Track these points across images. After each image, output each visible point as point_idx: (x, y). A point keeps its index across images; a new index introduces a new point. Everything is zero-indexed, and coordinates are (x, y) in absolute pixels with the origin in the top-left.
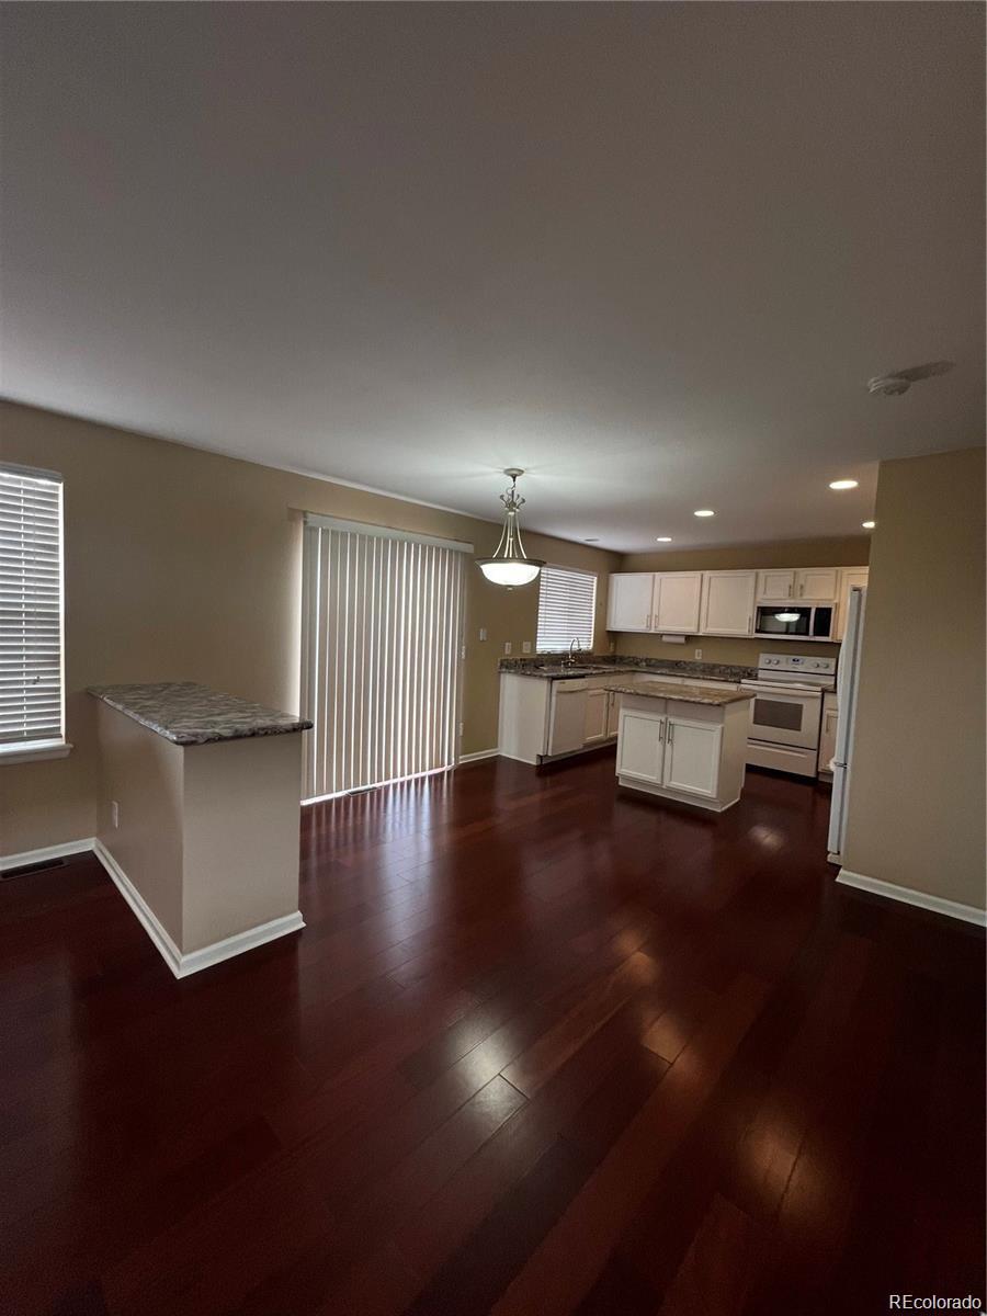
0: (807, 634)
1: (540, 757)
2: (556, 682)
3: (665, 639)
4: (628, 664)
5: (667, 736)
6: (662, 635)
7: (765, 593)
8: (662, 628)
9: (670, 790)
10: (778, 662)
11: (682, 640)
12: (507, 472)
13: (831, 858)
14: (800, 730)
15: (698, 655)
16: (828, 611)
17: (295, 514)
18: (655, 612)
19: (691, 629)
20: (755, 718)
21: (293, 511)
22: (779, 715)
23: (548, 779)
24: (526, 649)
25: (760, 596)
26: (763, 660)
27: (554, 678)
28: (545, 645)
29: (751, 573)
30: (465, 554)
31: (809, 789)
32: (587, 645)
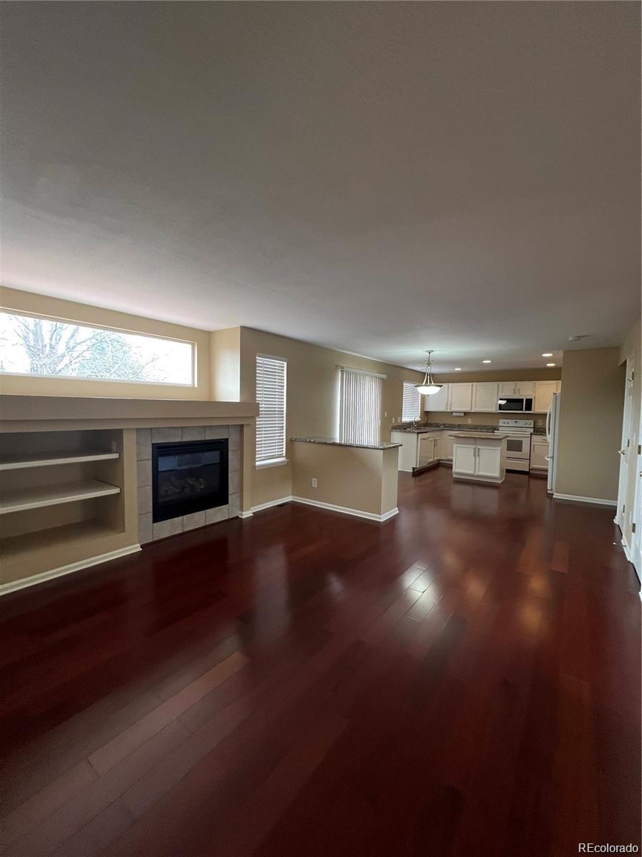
0: (522, 410)
1: (414, 468)
2: (420, 435)
3: (454, 414)
4: (435, 427)
5: (477, 454)
6: (452, 413)
7: (502, 392)
8: (454, 409)
9: (478, 476)
10: (508, 423)
11: (463, 414)
12: (427, 351)
13: (549, 492)
14: (521, 451)
15: (469, 421)
16: (531, 400)
17: (337, 367)
18: (450, 402)
19: (467, 409)
20: (508, 447)
21: (336, 366)
22: (514, 446)
23: (417, 479)
24: (399, 421)
25: (500, 394)
26: (501, 422)
27: (418, 433)
28: (406, 419)
29: (495, 384)
30: (383, 379)
31: (526, 477)
32: (418, 419)
